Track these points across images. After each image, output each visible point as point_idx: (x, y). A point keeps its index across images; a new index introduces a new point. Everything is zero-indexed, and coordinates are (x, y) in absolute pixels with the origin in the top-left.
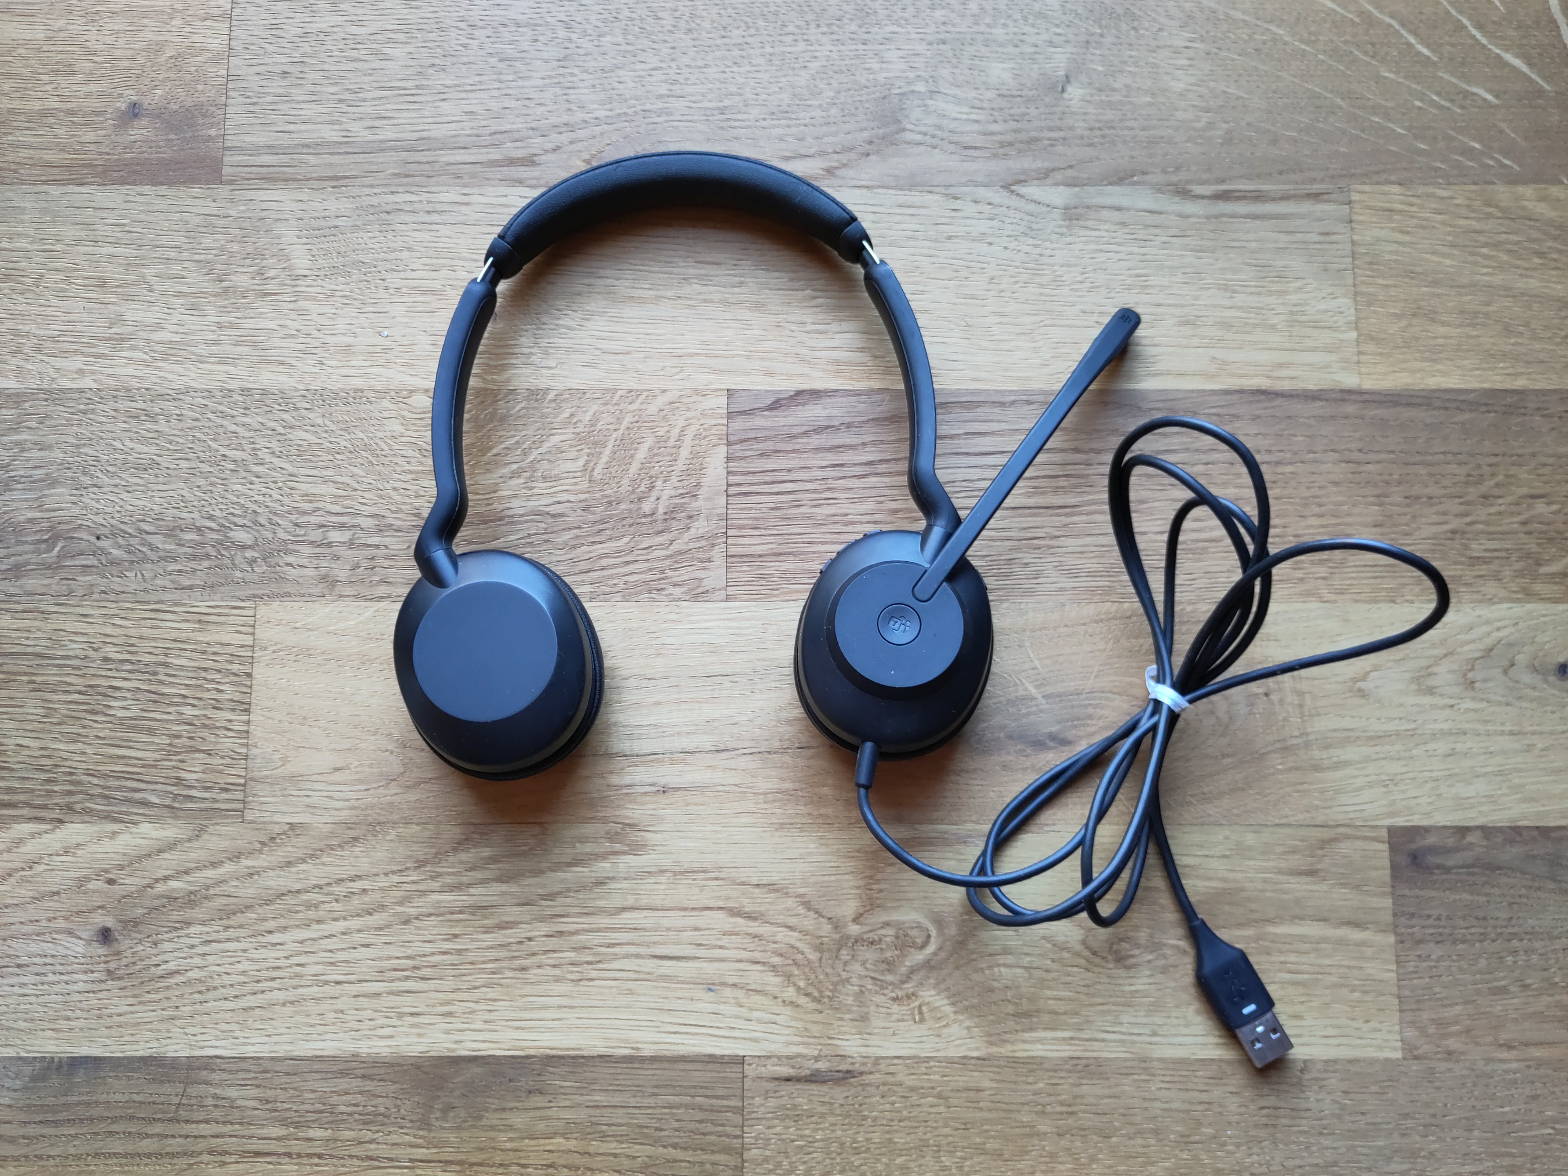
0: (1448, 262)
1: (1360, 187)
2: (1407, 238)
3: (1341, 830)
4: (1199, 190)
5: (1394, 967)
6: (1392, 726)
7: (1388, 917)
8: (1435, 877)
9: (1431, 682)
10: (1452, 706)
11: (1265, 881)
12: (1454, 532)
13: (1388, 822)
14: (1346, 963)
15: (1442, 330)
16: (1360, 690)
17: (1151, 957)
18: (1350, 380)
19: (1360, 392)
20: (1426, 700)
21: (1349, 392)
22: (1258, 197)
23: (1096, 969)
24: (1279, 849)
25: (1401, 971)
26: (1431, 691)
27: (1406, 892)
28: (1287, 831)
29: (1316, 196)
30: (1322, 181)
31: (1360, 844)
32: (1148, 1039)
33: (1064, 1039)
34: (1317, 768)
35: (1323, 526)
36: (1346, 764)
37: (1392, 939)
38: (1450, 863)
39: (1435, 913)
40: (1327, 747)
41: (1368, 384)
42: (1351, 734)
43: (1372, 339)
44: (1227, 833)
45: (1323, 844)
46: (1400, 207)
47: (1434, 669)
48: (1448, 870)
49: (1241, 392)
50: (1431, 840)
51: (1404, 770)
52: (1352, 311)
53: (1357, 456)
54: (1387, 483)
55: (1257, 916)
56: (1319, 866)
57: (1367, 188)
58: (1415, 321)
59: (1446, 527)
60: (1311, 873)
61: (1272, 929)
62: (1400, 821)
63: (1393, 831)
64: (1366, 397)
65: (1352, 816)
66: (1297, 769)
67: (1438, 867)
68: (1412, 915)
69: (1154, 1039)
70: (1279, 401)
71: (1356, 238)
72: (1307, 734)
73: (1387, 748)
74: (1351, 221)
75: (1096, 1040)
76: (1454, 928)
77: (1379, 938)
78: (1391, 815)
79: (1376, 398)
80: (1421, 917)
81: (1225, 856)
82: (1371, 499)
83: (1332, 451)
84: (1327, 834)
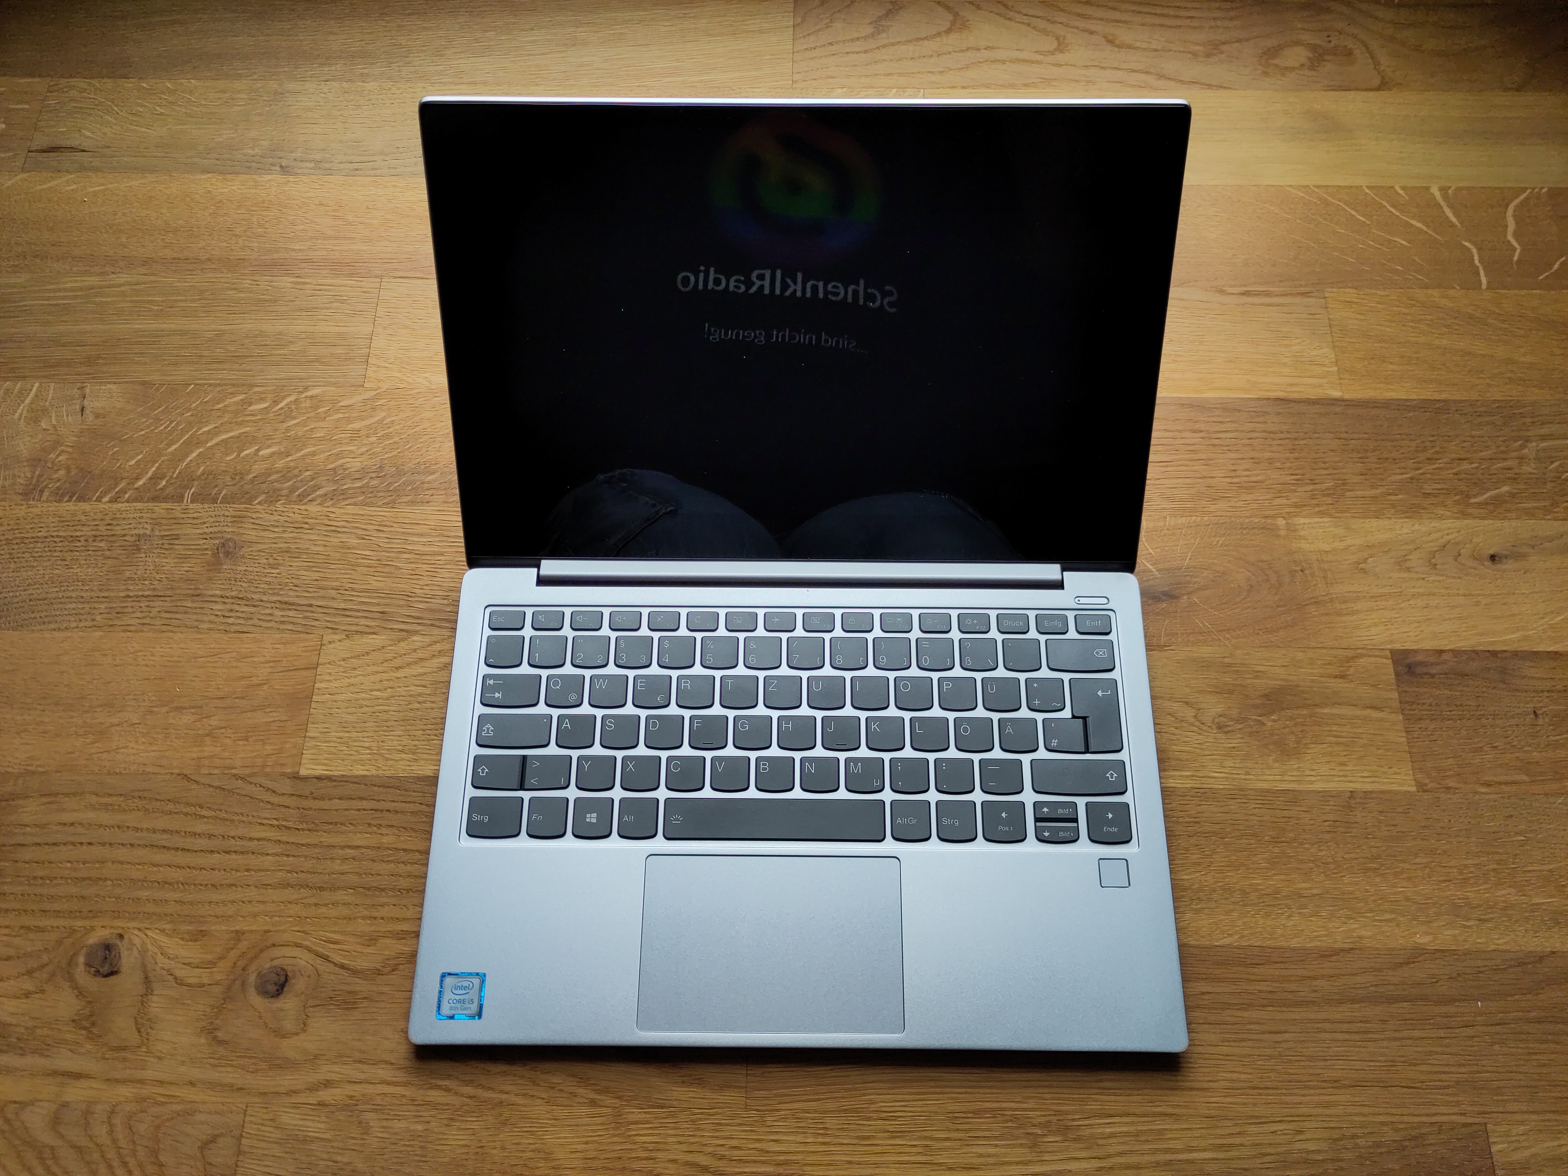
0: (1389, 330)
1: (1329, 290)
2: (1362, 317)
3: (1359, 651)
4: (1230, 290)
5: (1404, 734)
6: (1386, 590)
7: (1396, 704)
8: (1425, 680)
9: (1408, 564)
10: (1423, 579)
11: (1313, 681)
12: (1411, 478)
13: (1389, 647)
14: (1371, 732)
15: (1391, 367)
16: (1362, 569)
17: (1240, 726)
18: (1336, 394)
19: (1343, 400)
20: (1406, 575)
21: (1336, 400)
22: (1268, 294)
23: (1205, 734)
24: (1319, 662)
25: (1410, 737)
26: (1408, 570)
27: (1407, 689)
28: (1324, 651)
29: (1304, 294)
30: (1305, 286)
31: (1373, 659)
32: (1244, 777)
33: (1187, 776)
34: (1339, 614)
35: (1328, 475)
36: (1358, 612)
37: (1401, 717)
38: (1434, 671)
39: (1428, 701)
40: (1344, 602)
41: (1347, 396)
42: (1359, 594)
43: (1347, 371)
44: (1284, 652)
45: (1349, 659)
46: (1356, 300)
47: (1410, 557)
48: (1433, 676)
49: (1268, 399)
50: (1420, 658)
51: (1397, 616)
52: (1333, 356)
53: (1344, 435)
54: (1366, 451)
55: (1309, 702)
56: (1348, 673)
57: (1334, 290)
58: (1372, 361)
59: (1408, 476)
60: (1343, 677)
61: (1319, 710)
62: (1398, 646)
63: (1392, 651)
64: (1349, 403)
65: (1366, 643)
66: (1326, 614)
67: (1426, 674)
68: (1413, 703)
69: (1247, 777)
70: (1292, 405)
71: (1331, 317)
72: (1331, 594)
73: (1384, 603)
74: (1327, 308)
75: (1209, 777)
76: (1441, 711)
77: (1393, 717)
78: (1392, 642)
79: (1354, 403)
80: (1418, 704)
81: (1284, 666)
82: (1357, 460)
83: (1329, 432)
84: (1350, 653)
